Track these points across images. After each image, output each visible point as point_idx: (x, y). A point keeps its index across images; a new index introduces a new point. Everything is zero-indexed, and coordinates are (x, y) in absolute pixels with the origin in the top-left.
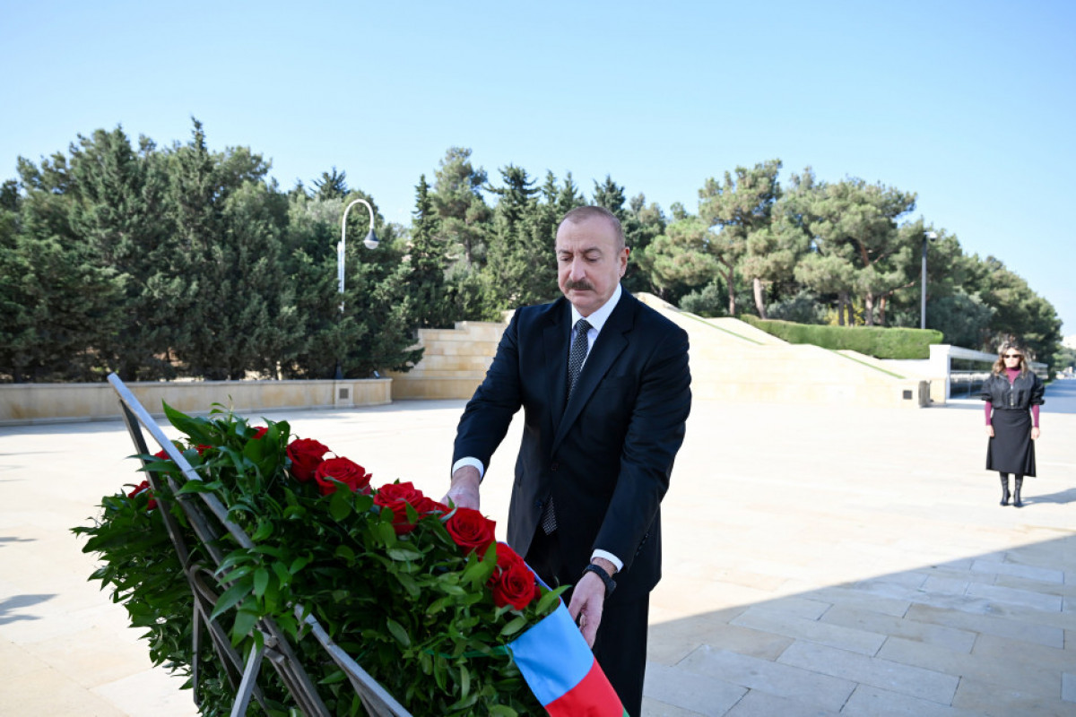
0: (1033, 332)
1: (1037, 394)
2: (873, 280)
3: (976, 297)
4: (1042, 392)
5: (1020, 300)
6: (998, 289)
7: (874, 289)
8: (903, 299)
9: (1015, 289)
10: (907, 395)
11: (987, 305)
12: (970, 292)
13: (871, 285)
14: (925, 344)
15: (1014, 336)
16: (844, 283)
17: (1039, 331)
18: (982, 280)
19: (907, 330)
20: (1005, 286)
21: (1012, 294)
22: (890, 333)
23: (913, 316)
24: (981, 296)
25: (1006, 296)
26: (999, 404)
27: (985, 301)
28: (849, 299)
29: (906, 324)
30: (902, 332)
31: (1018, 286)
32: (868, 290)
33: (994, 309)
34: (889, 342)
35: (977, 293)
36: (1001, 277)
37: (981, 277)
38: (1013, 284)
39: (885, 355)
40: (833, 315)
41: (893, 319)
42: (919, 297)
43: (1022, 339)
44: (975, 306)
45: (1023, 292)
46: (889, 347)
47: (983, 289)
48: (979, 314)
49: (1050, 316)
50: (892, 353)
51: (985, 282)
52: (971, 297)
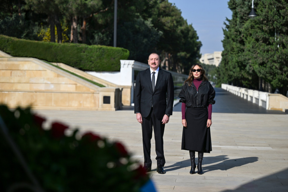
0: (183, 51)
1: (211, 96)
2: (79, 5)
3: (149, 23)
4: (214, 95)
5: (177, 27)
6: (163, 17)
7: (79, 12)
8: (100, 21)
9: (174, 18)
10: (106, 100)
11: (157, 29)
12: (145, 18)
13: (77, 8)
14: (117, 59)
15: (171, 54)
16: (57, 5)
17: (187, 51)
18: (153, 9)
19: (104, 47)
20: (168, 15)
21: (172, 21)
22: (91, 49)
23: (107, 36)
24: (152, 22)
25: (168, 23)
26: (190, 104)
27: (155, 26)
28: (58, 20)
29: (102, 42)
30: (100, 48)
31: (176, 15)
32: (74, 13)
33: (161, 32)
34: (91, 57)
35: (150, 19)
36: (165, 7)
37: (153, 7)
38: (172, 13)
39: (87, 68)
40: (46, 32)
41: (93, 38)
42: (112, 20)
43: (176, 56)
44: (148, 30)
45: (179, 20)
46: (91, 62)
47: (153, 16)
48: (152, 36)
49: (194, 39)
50: (93, 65)
51: (155, 11)
52: (146, 22)
